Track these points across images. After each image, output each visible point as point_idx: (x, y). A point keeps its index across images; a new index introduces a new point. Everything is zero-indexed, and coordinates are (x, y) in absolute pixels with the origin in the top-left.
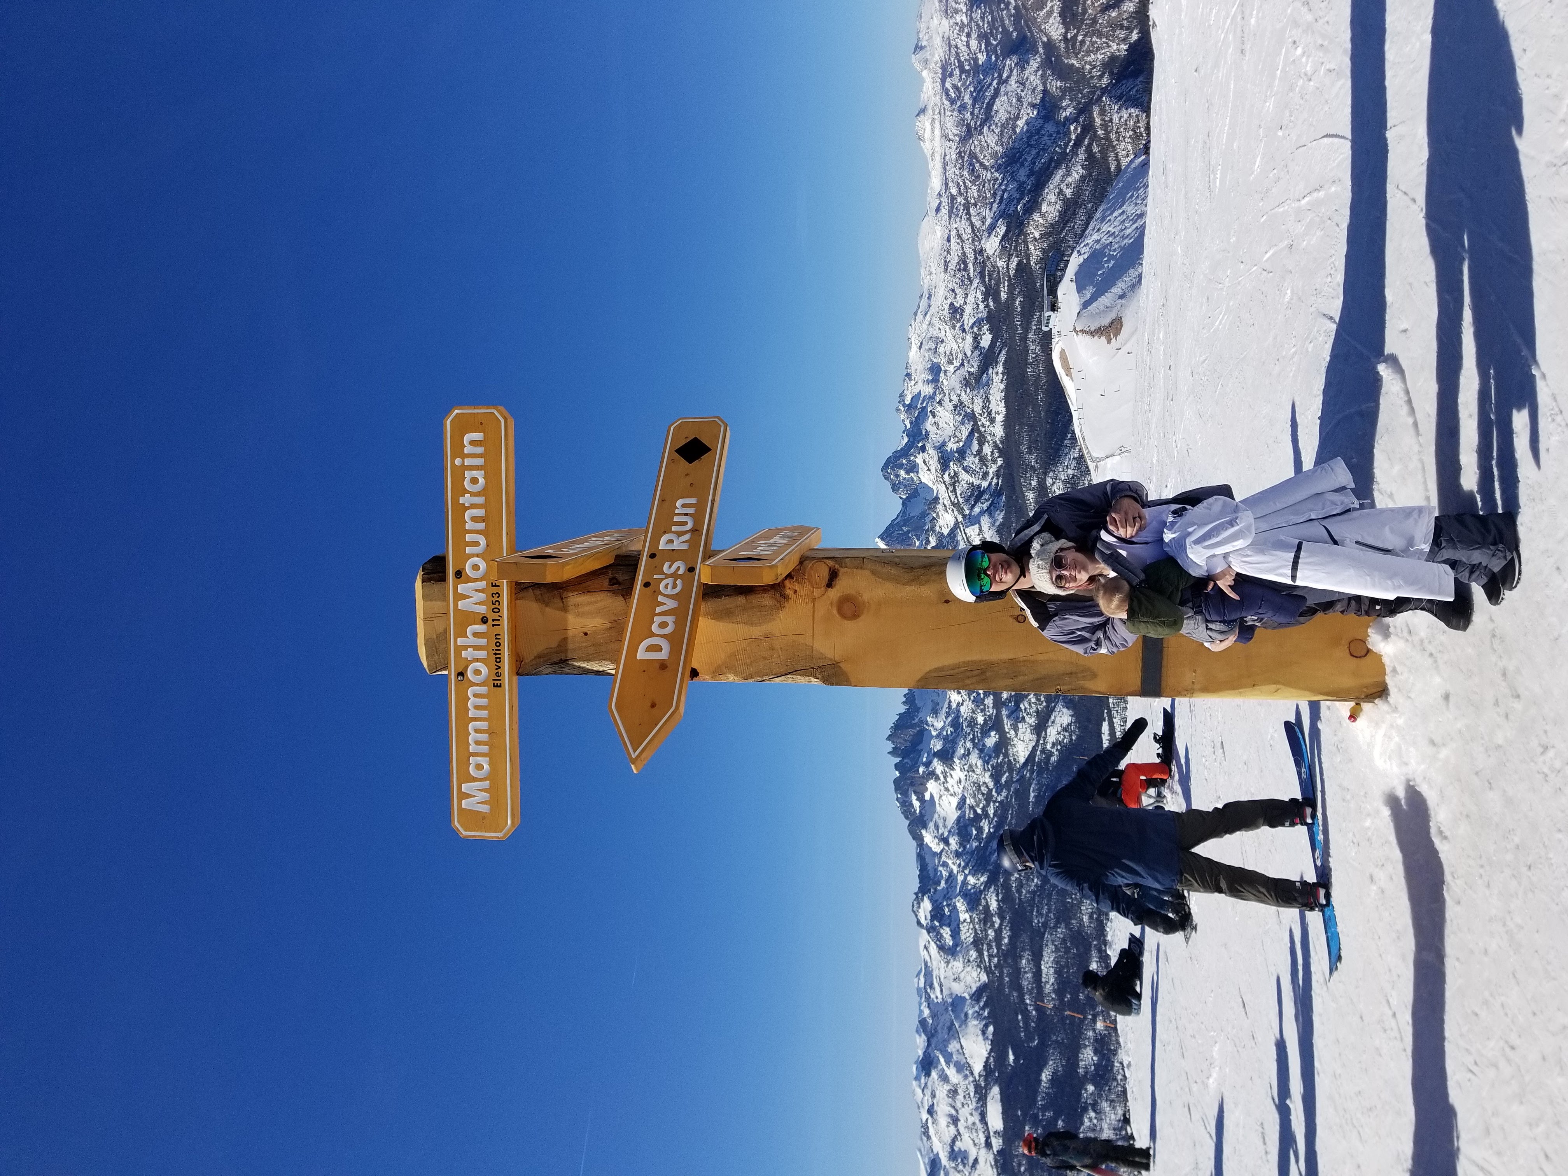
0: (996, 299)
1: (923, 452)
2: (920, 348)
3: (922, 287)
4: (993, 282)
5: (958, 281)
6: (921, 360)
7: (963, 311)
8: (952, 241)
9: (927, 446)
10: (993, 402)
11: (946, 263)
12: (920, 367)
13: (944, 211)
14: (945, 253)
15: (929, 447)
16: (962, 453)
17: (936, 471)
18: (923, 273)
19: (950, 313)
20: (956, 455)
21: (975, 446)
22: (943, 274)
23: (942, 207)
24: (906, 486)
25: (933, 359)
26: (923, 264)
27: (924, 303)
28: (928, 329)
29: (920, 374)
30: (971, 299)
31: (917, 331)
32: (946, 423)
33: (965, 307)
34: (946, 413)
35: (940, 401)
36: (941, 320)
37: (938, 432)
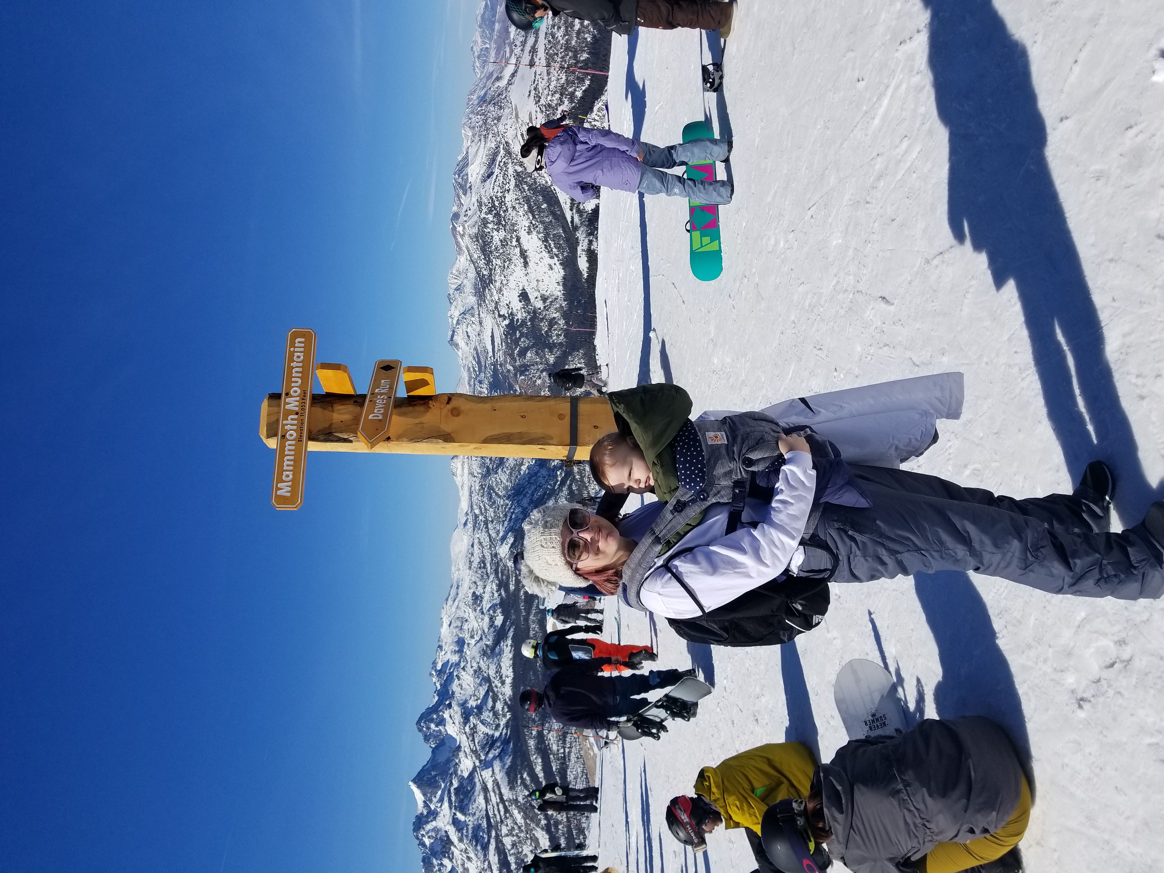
0: (507, 590)
1: (450, 708)
2: (450, 625)
3: (452, 579)
4: (504, 577)
5: (479, 576)
6: (450, 635)
7: (482, 598)
8: (475, 547)
9: (452, 703)
10: (504, 668)
11: (471, 562)
12: (449, 640)
13: (470, 525)
14: (470, 556)
15: (454, 704)
16: (480, 709)
17: (460, 724)
18: (453, 569)
19: (473, 599)
20: (475, 710)
21: (490, 703)
22: (468, 571)
23: (468, 523)
24: (435, 737)
25: (459, 634)
26: (453, 563)
27: (453, 592)
28: (456, 611)
29: (449, 646)
30: (488, 589)
31: (448, 613)
32: (468, 685)
33: (483, 595)
34: (469, 677)
35: (464, 667)
36: (466, 605)
37: (462, 692)
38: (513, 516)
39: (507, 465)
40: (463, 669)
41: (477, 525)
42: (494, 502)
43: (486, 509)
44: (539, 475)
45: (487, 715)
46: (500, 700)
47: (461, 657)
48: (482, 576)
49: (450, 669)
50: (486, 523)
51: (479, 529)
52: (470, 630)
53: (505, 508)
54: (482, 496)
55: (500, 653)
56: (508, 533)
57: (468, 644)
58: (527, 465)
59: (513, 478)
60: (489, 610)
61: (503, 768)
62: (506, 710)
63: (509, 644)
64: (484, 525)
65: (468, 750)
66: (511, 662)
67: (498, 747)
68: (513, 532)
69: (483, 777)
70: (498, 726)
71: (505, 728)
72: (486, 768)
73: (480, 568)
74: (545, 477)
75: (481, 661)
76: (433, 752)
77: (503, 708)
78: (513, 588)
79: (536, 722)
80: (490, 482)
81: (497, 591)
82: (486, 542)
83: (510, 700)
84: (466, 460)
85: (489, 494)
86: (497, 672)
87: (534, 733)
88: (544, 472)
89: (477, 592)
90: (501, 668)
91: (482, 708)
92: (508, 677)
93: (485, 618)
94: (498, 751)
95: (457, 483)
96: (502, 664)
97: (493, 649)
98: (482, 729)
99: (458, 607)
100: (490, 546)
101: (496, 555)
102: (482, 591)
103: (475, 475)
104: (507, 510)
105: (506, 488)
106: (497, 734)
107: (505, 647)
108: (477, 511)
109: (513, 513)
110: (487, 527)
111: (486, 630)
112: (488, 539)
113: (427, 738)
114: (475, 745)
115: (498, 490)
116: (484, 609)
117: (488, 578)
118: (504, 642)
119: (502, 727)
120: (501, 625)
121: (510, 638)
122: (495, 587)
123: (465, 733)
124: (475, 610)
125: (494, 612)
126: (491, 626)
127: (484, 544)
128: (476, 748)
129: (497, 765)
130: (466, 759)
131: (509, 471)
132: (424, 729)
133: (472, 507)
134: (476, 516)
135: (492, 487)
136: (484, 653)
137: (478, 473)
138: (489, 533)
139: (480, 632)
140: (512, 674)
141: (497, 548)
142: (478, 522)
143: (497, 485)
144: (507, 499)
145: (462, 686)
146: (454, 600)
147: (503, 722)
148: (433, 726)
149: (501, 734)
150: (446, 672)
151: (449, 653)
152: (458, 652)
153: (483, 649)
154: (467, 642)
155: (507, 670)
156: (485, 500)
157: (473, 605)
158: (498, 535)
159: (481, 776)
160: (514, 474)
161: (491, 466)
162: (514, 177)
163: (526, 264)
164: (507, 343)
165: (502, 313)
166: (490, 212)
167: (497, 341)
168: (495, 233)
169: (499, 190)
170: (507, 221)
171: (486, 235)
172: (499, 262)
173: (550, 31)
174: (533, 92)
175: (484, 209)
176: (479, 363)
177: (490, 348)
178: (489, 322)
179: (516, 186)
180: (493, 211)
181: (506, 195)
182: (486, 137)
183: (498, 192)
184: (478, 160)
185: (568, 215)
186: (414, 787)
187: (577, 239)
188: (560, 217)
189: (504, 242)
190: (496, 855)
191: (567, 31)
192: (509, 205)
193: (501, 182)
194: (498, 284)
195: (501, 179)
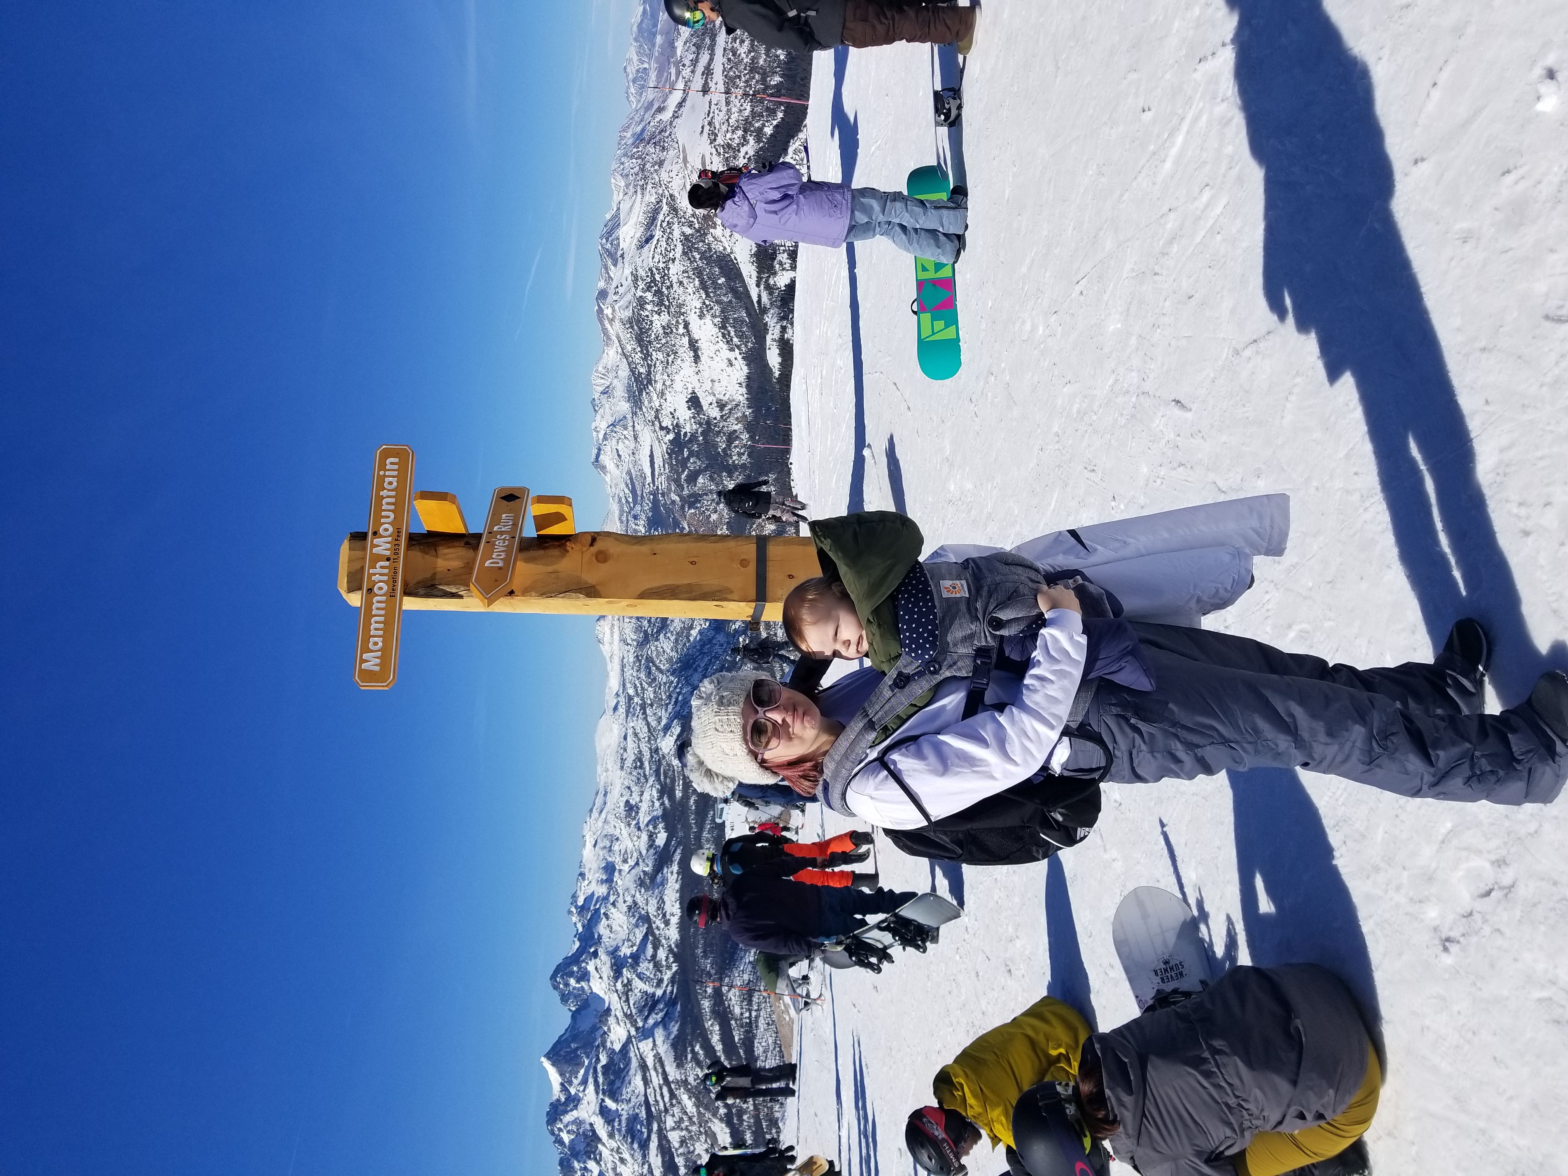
0: (672, 797)
1: (596, 957)
2: (595, 846)
3: (598, 783)
4: (668, 780)
5: (634, 778)
6: (596, 858)
7: (638, 808)
8: (629, 739)
9: (599, 951)
10: (668, 904)
11: (623, 760)
12: (594, 866)
13: (622, 710)
14: (622, 751)
15: (601, 952)
16: (636, 958)
17: (609, 979)
18: (599, 769)
19: (625, 811)
20: (630, 960)
21: (650, 950)
22: (619, 772)
23: (619, 707)
24: (575, 997)
25: (608, 857)
26: (600, 761)
27: (599, 800)
28: (603, 827)
29: (594, 874)
30: (646, 796)
31: (592, 829)
32: (620, 926)
33: (640, 804)
34: (620, 915)
35: (614, 902)
36: (617, 818)
37: (612, 935)
38: (680, 698)
39: (672, 629)
40: (613, 904)
41: (632, 710)
42: (654, 679)
43: (643, 688)
44: (714, 642)
45: (645, 967)
46: (663, 946)
47: (610, 888)
48: (638, 779)
49: (595, 905)
50: (643, 707)
51: (634, 715)
52: (623, 852)
53: (669, 687)
54: (637, 671)
55: (663, 883)
56: (673, 721)
57: (620, 871)
58: (698, 628)
59: (680, 647)
60: (647, 825)
61: (668, 1039)
62: (672, 960)
63: (675, 871)
64: (640, 710)
65: (620, 1015)
66: (678, 895)
67: (661, 1010)
68: (679, 719)
69: (641, 1051)
70: (661, 981)
71: (670, 985)
72: (645, 1039)
73: (635, 768)
74: (722, 645)
75: (638, 893)
76: (574, 1017)
77: (667, 958)
78: (681, 795)
79: (711, 976)
80: (649, 652)
81: (658, 800)
82: (643, 733)
83: (677, 946)
84: (616, 622)
85: (648, 668)
86: (658, 909)
87: (709, 990)
88: (721, 638)
89: (631, 801)
90: (664, 903)
91: (639, 958)
92: (674, 916)
93: (643, 835)
94: (661, 1015)
95: (605, 653)
96: (665, 898)
97: (653, 878)
98: (639, 985)
99: (605, 821)
100: (649, 738)
101: (657, 750)
102: (638, 799)
103: (628, 642)
104: (671, 689)
105: (670, 660)
106: (659, 993)
107: (669, 875)
108: (631, 692)
109: (679, 694)
110: (644, 713)
111: (644, 852)
112: (646, 729)
113: (564, 999)
114: (629, 1007)
115: (660, 663)
116: (641, 823)
117: (647, 781)
118: (668, 868)
119: (665, 982)
120: (665, 845)
121: (676, 863)
122: (655, 794)
123: (617, 991)
124: (629, 825)
125: (655, 827)
126: (651, 846)
127: (641, 735)
128: (631, 1011)
129: (659, 1034)
130: (618, 1027)
131: (674, 637)
132: (561, 986)
133: (624, 685)
134: (630, 698)
135: (652, 658)
136: (641, 883)
137: (633, 640)
138: (647, 721)
139: (635, 855)
140: (679, 911)
141: (658, 741)
142: (633, 706)
143: (658, 656)
144: (672, 675)
145: (611, 928)
146: (601, 812)
147: (667, 976)
148: (572, 982)
149: (665, 992)
150: (589, 908)
151: (594, 884)
152: (606, 881)
153: (640, 878)
154: (617, 867)
155: (673, 906)
156: (642, 675)
157: (626, 818)
158: (659, 723)
159: (638, 1049)
160: (681, 641)
161: (649, 631)
162: (681, 241)
163: (697, 358)
164: (671, 464)
165: (664, 425)
166: (649, 289)
167: (658, 461)
168: (656, 316)
169: (661, 259)
170: (671, 301)
171: (644, 320)
172: (660, 356)
173: (730, 46)
174: (707, 128)
175: (641, 285)
176: (633, 491)
177: (648, 471)
178: (647, 436)
179: (684, 253)
180: (653, 287)
181: (671, 266)
182: (643, 188)
183: (659, 262)
184: (633, 220)
185: (754, 293)
186: (547, 1064)
187: (766, 324)
188: (742, 296)
189: (668, 330)
190: (659, 1156)
191: (752, 45)
192: (674, 279)
193: (663, 249)
194: (659, 386)
195: (664, 244)
